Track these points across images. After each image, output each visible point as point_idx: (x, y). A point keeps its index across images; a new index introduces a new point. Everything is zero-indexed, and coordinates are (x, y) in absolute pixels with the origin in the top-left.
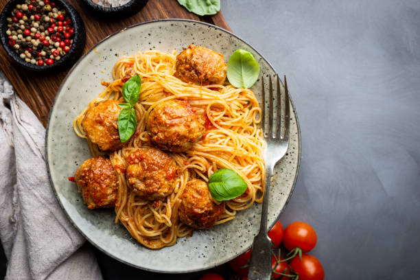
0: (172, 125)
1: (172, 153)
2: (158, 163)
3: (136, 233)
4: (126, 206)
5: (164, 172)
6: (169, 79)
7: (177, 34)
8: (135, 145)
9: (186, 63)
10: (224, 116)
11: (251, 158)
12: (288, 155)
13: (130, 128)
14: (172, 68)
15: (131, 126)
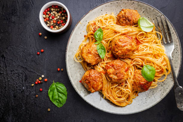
0: (124, 46)
1: (124, 58)
2: (120, 65)
4: (107, 90)
5: (124, 69)
6: (116, 26)
7: (114, 7)
8: (105, 60)
9: (123, 17)
10: (145, 37)
11: (161, 54)
12: (174, 49)
13: (103, 52)
14: (114, 21)
15: (103, 51)
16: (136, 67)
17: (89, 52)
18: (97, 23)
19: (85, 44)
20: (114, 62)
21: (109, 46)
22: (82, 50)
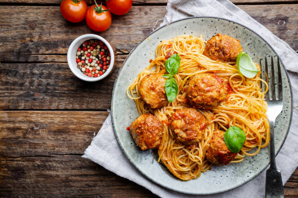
0: (208, 91)
1: (204, 110)
2: (195, 119)
3: (173, 169)
4: (166, 150)
5: (199, 125)
6: (202, 58)
7: (205, 27)
9: (216, 46)
10: (242, 84)
11: (260, 115)
12: (282, 112)
13: (173, 92)
14: (201, 48)
15: (174, 90)
16: (219, 125)
17: (152, 86)
18: (174, 45)
19: (149, 74)
20: (186, 111)
21: (184, 85)
22: (141, 81)
